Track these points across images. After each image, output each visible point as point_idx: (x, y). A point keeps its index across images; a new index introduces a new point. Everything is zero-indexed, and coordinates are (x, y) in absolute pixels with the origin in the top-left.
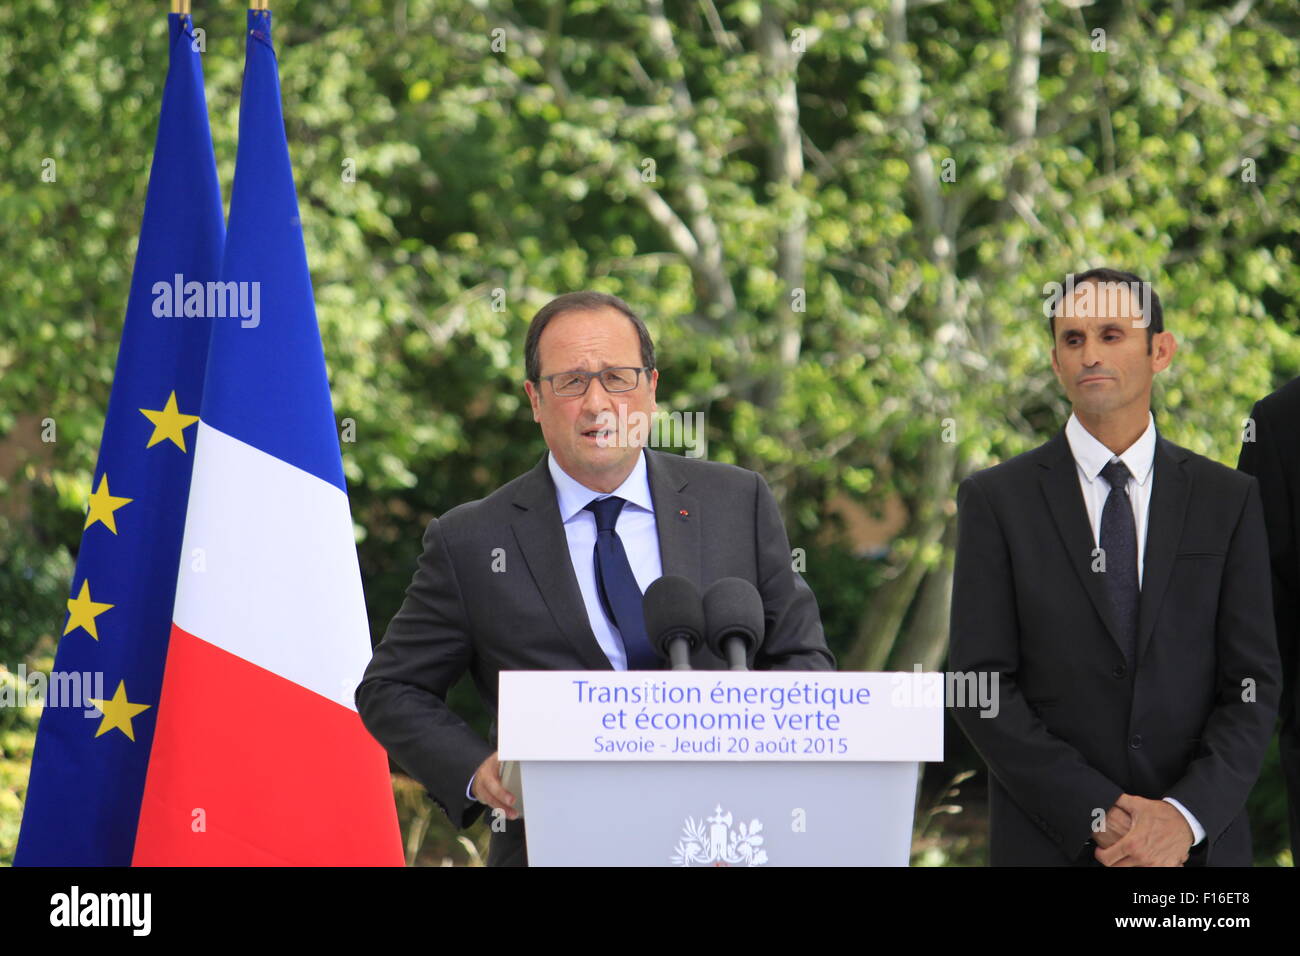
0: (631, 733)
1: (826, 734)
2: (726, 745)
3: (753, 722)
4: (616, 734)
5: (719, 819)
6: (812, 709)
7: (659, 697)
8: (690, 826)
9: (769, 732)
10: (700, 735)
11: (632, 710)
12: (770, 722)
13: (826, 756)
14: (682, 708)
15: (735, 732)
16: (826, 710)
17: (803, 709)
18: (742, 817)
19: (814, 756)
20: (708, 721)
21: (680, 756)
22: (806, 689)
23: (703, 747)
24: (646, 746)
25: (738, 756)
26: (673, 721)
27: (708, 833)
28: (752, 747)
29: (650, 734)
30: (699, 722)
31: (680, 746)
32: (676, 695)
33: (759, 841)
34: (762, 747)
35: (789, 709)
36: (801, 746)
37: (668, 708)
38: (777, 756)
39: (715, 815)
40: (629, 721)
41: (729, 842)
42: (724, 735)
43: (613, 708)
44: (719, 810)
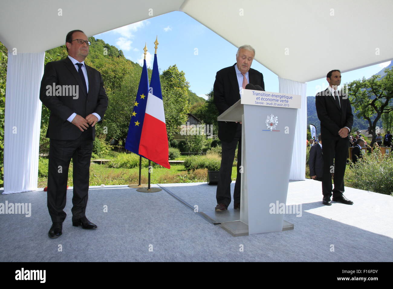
0: (260, 101)
1: (287, 103)
2: (273, 104)
3: (277, 100)
4: (258, 101)
5: (272, 116)
6: (285, 99)
7: (264, 95)
8: (268, 117)
9: (279, 103)
10: (270, 102)
11: (261, 97)
12: (279, 101)
13: (286, 107)
14: (268, 98)
15: (275, 102)
16: (287, 100)
17: (284, 99)
18: (275, 116)
19: (285, 107)
20: (271, 100)
21: (267, 105)
22: (284, 96)
23: (270, 104)
24: (263, 103)
25: (275, 106)
26: (266, 99)
27: (270, 118)
28: (277, 104)
29: (263, 101)
30: (270, 100)
31: (267, 104)
32: (267, 95)
33: (277, 120)
34: (278, 105)
35: (282, 99)
36: (283, 105)
37: (266, 97)
38: (280, 106)
39: (271, 115)
40: (260, 99)
41: (273, 120)
42: (273, 102)
43: (258, 96)
44: (272, 114)
